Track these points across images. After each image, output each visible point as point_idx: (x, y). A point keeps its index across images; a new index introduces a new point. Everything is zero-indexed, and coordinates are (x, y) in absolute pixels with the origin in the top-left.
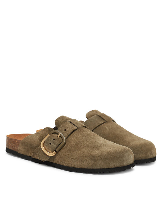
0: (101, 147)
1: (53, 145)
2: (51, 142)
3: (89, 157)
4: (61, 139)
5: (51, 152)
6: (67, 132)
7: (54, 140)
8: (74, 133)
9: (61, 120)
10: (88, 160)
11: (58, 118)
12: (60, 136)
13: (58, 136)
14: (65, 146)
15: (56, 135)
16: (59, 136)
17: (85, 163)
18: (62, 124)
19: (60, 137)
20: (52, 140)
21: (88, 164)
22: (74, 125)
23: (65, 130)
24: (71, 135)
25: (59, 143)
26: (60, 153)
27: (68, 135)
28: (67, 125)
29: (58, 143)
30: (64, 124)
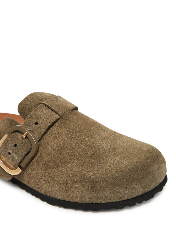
0: (106, 156)
1: (14, 156)
2: (10, 152)
3: (83, 183)
4: (29, 143)
5: (12, 167)
6: (39, 127)
7: (15, 146)
8: (54, 128)
9: (28, 104)
10: (82, 189)
11: (24, 99)
12: (26, 137)
13: (22, 138)
14: (37, 157)
15: (19, 136)
16: (24, 137)
17: (77, 194)
18: (30, 110)
19: (27, 140)
20: (12, 146)
21: (83, 197)
22: (53, 110)
23: (37, 124)
24: (48, 132)
25: (25, 153)
26: (29, 170)
27: (41, 135)
28: (40, 113)
29: (23, 151)
30: (34, 111)
